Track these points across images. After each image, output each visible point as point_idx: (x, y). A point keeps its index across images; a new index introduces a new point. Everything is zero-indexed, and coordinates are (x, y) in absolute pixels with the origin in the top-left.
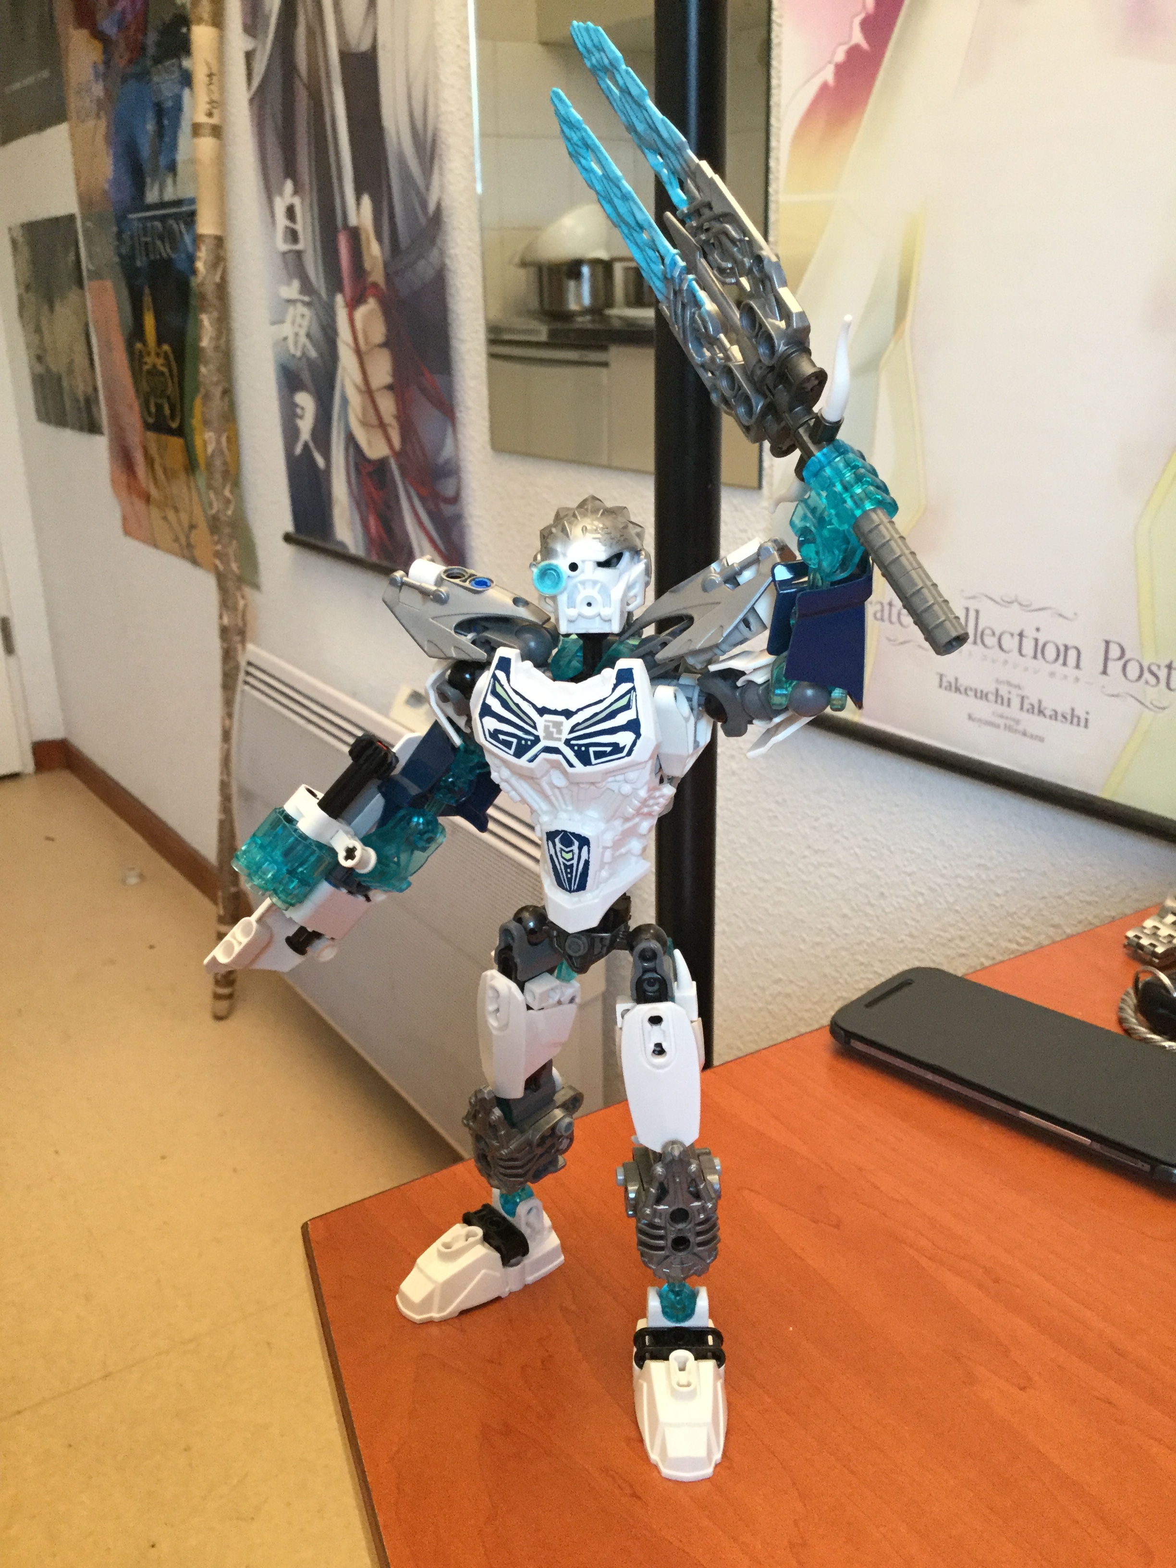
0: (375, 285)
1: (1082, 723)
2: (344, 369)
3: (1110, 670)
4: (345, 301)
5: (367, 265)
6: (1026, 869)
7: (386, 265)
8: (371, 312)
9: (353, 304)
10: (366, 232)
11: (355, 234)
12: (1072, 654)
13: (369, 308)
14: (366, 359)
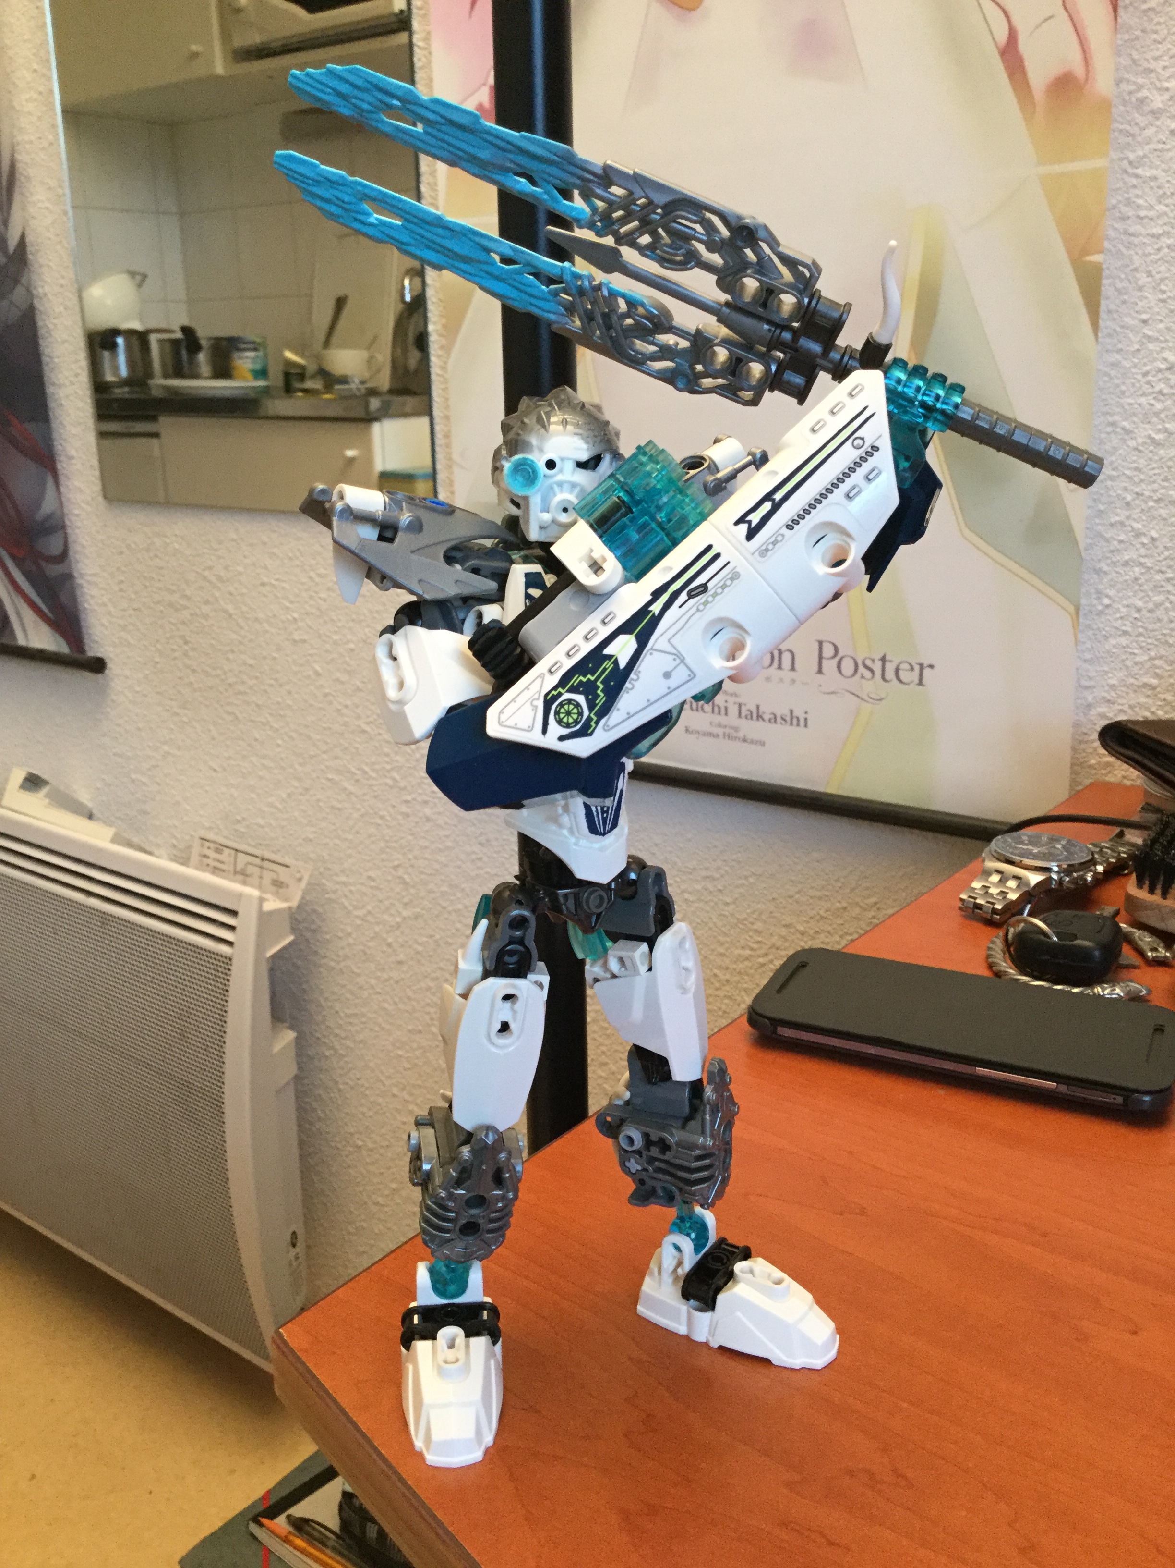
1: (802, 722)
3: (825, 668)
6: (754, 874)
12: (786, 657)
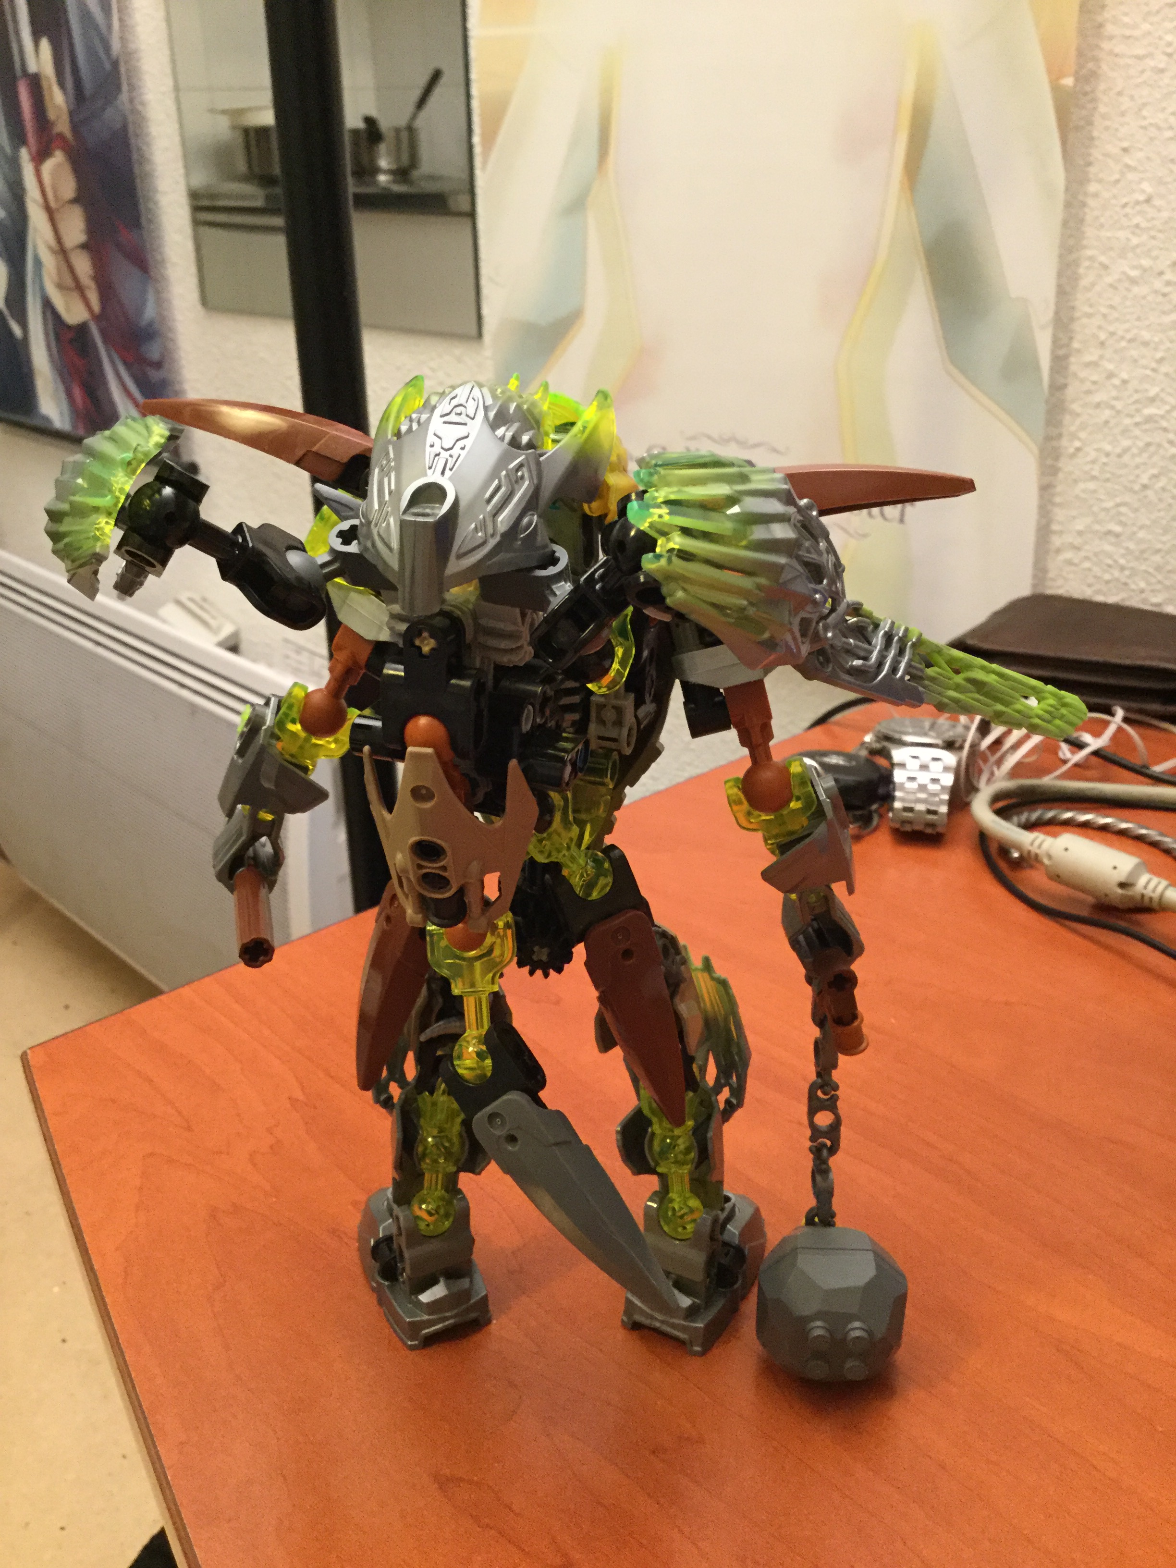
0: (61, 136)
2: (35, 230)
4: (30, 153)
5: (51, 115)
7: (71, 113)
8: (59, 165)
9: (40, 157)
10: (48, 78)
11: (35, 82)
13: (57, 160)
14: (57, 216)
